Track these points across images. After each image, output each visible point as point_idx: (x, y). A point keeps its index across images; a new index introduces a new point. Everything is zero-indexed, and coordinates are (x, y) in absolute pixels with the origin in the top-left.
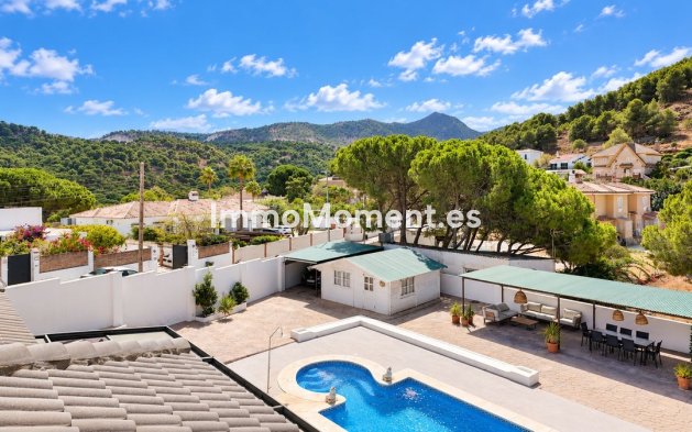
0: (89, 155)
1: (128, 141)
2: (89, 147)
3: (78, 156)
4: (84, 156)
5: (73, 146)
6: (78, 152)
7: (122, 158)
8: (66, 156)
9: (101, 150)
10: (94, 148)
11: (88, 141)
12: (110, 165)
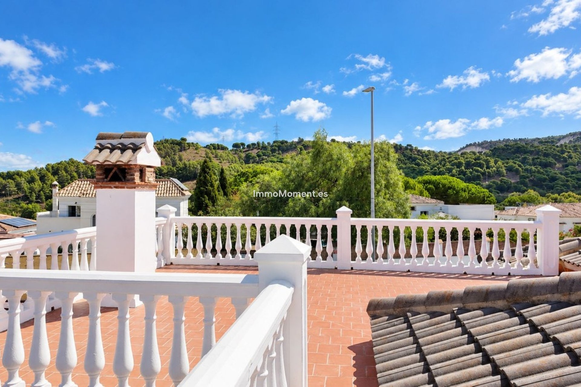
0: (452, 165)
1: (484, 151)
2: (452, 159)
3: (444, 166)
4: (448, 166)
5: (440, 158)
6: (443, 163)
7: (481, 166)
8: (434, 166)
9: (462, 160)
10: (456, 159)
11: (450, 154)
12: (471, 173)
